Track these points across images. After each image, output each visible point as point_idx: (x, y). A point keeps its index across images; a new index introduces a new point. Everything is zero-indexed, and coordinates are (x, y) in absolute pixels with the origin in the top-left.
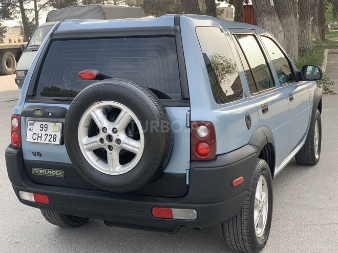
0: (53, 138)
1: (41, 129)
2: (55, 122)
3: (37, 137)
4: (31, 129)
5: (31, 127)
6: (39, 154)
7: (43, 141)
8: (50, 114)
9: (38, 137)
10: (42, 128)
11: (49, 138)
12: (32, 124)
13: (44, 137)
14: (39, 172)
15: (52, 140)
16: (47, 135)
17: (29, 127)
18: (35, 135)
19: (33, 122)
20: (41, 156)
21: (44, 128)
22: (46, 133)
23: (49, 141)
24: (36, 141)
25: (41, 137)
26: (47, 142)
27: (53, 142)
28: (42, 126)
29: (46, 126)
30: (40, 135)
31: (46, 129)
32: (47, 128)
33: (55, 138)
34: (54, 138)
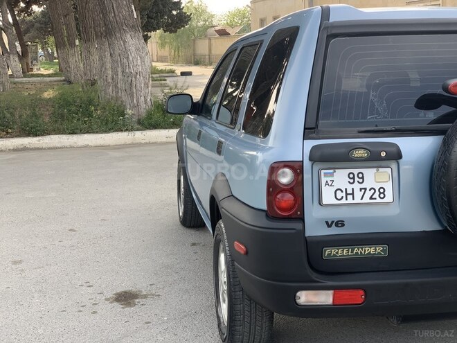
0: (377, 193)
1: (352, 181)
2: (378, 167)
3: (344, 194)
4: (330, 183)
5: (329, 179)
6: (340, 224)
7: (357, 200)
8: (383, 154)
9: (347, 194)
10: (354, 178)
11: (369, 194)
12: (332, 175)
13: (358, 194)
14: (337, 253)
15: (376, 195)
16: (365, 189)
17: (324, 180)
18: (339, 192)
19: (331, 171)
20: (343, 225)
21: (357, 179)
22: (363, 186)
23: (371, 198)
24: (343, 201)
25: (353, 194)
26: (366, 200)
27: (379, 200)
28: (351, 176)
29: (360, 175)
30: (349, 191)
31: (361, 181)
32: (363, 178)
33: (383, 193)
34: (380, 193)
